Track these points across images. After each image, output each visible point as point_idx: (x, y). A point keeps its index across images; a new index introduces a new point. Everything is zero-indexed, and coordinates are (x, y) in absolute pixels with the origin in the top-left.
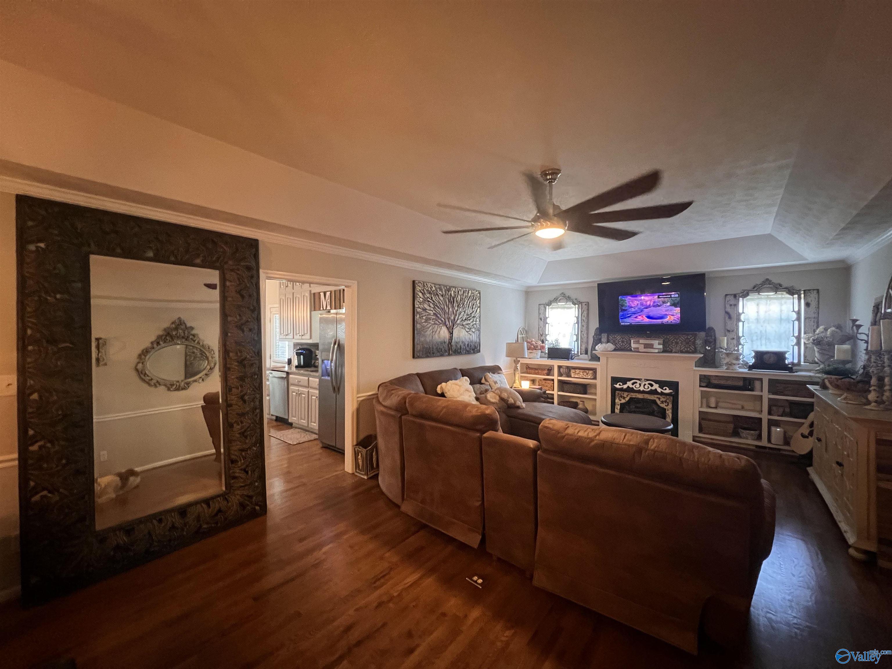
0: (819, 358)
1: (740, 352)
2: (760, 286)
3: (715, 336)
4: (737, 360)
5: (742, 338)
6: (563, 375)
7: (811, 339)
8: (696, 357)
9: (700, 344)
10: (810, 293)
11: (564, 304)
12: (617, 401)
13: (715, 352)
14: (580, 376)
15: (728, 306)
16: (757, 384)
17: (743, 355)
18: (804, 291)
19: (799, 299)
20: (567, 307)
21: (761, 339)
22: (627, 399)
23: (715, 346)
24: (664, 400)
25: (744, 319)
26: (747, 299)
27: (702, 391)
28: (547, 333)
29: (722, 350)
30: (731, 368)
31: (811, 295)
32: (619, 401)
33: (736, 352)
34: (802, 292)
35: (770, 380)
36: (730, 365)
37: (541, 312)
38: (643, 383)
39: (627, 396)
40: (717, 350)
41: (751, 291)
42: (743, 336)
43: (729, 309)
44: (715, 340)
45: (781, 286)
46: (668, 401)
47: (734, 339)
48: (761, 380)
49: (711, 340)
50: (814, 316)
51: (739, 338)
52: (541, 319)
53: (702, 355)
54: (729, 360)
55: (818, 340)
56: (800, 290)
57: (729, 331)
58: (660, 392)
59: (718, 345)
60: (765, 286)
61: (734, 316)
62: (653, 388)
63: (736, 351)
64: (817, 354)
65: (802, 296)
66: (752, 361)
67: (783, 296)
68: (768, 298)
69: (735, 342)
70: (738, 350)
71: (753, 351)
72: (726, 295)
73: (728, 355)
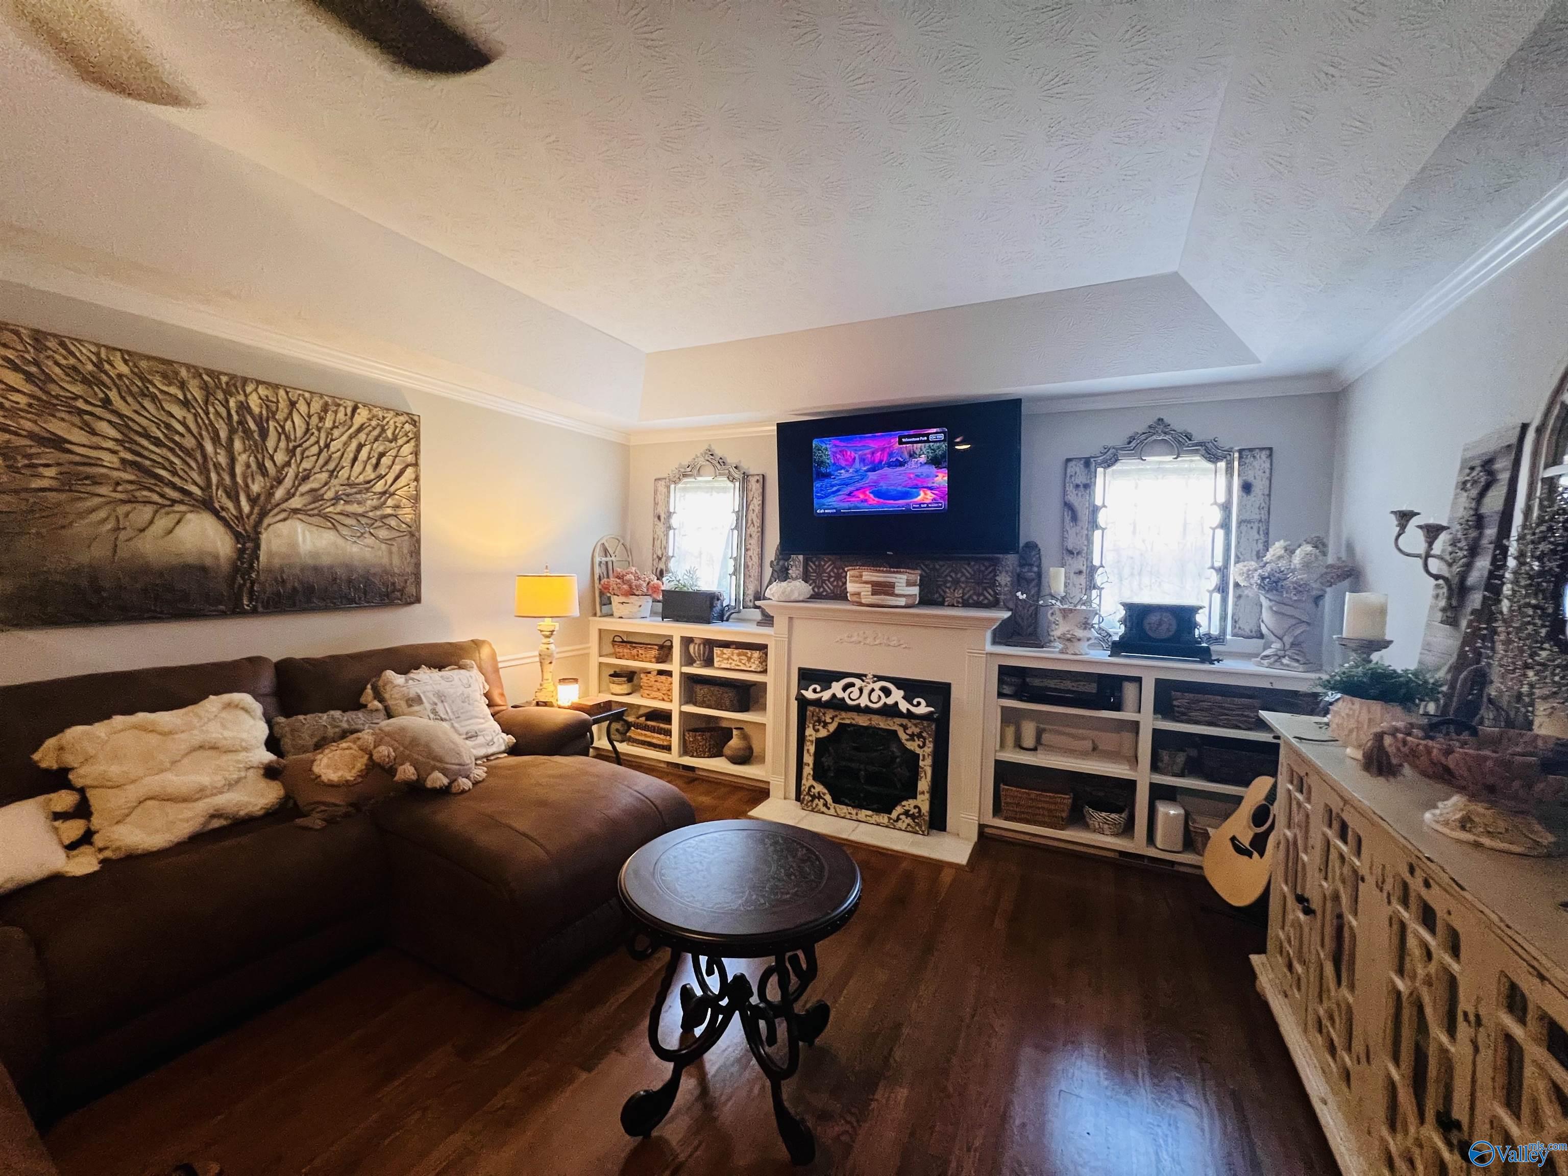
0: (1271, 626)
1: (1094, 605)
2: (1143, 437)
3: (1039, 566)
4: (1085, 628)
5: (1100, 570)
6: (695, 662)
7: (1256, 575)
8: (993, 620)
9: (1006, 585)
10: (1254, 457)
11: (710, 478)
12: (809, 731)
13: (1038, 608)
14: (734, 663)
15: (1070, 488)
16: (1130, 690)
17: (1100, 616)
18: (1240, 451)
19: (1229, 470)
20: (717, 488)
21: (1140, 574)
22: (832, 728)
23: (1039, 591)
24: (917, 730)
25: (1107, 524)
26: (1114, 472)
27: (1004, 709)
28: (670, 554)
29: (1053, 602)
30: (1071, 651)
31: (1255, 463)
32: (813, 733)
33: (1084, 607)
34: (1236, 455)
35: (1158, 682)
36: (1069, 640)
37: (660, 498)
38: (870, 687)
39: (833, 719)
40: (1041, 602)
41: (1122, 449)
42: (1102, 566)
43: (1072, 497)
44: (1039, 575)
45: (1190, 440)
46: (924, 734)
47: (1080, 572)
48: (1138, 680)
49: (1031, 575)
50: (1258, 517)
51: (1092, 570)
52: (659, 518)
53: (1008, 614)
54: (1068, 628)
55: (1273, 579)
56: (1230, 451)
57: (1071, 552)
58: (905, 711)
59: (1045, 591)
60: (1154, 437)
61: (1084, 515)
62: (890, 701)
63: (1084, 604)
64: (1266, 615)
65: (1236, 464)
66: (1118, 631)
67: (1193, 465)
68: (1160, 470)
69: (1082, 580)
70: (1088, 602)
71: (1121, 604)
72: (1068, 460)
73: (1065, 613)
